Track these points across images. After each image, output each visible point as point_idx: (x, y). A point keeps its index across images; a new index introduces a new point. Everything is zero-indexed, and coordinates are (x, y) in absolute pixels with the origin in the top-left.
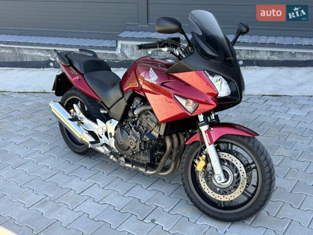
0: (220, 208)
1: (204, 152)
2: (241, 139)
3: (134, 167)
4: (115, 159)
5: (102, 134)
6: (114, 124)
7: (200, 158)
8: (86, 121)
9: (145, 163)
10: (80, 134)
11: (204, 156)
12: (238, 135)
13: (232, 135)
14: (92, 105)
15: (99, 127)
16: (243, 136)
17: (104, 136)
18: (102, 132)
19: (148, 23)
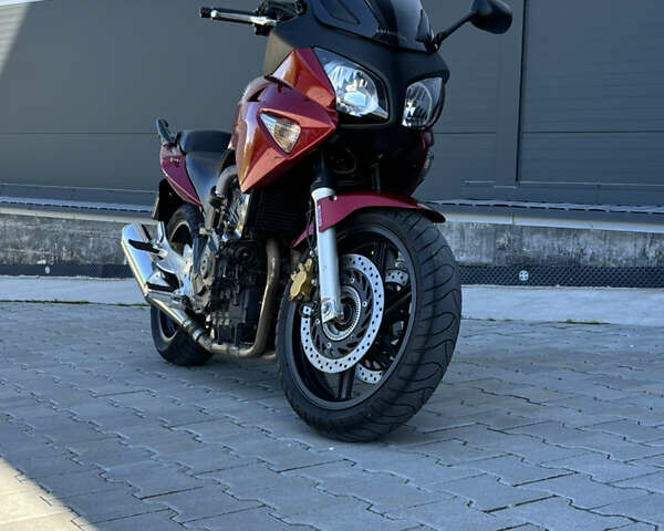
1: (311, 253)
4: (201, 341)
7: (300, 266)
11: (309, 262)
19: (517, 179)
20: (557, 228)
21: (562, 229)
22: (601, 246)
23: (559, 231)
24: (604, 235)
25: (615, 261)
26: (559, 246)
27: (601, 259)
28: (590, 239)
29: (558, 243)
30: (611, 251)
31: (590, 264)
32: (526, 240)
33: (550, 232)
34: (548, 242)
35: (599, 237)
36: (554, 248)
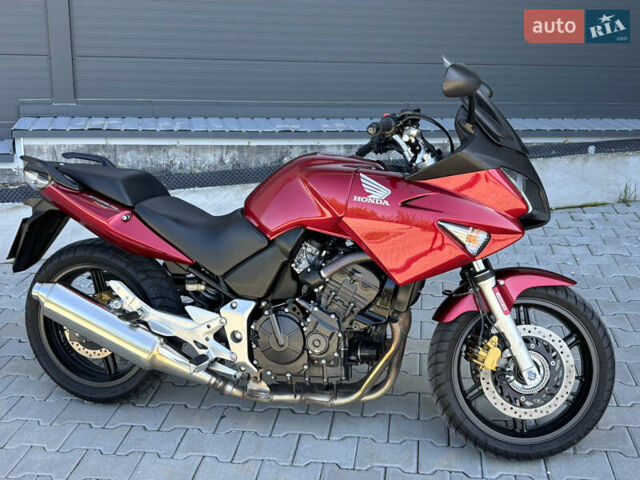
0: (522, 435)
1: (493, 331)
2: (552, 293)
3: (298, 397)
4: (237, 392)
5: (207, 339)
6: (244, 311)
7: (489, 344)
8: (153, 316)
9: (334, 381)
10: (149, 349)
11: (495, 339)
12: (546, 287)
13: (535, 288)
14: (148, 277)
15: (197, 325)
16: (555, 288)
17: (212, 343)
18: (207, 333)
19: (75, 97)
20: (148, 146)
21: (153, 146)
22: (187, 157)
23: (150, 148)
24: (189, 149)
25: (200, 168)
26: (151, 160)
27: (188, 168)
28: (178, 153)
29: (150, 157)
30: (195, 161)
31: (179, 171)
32: (120, 157)
33: (141, 149)
34: (140, 157)
35: (185, 150)
36: (146, 161)
